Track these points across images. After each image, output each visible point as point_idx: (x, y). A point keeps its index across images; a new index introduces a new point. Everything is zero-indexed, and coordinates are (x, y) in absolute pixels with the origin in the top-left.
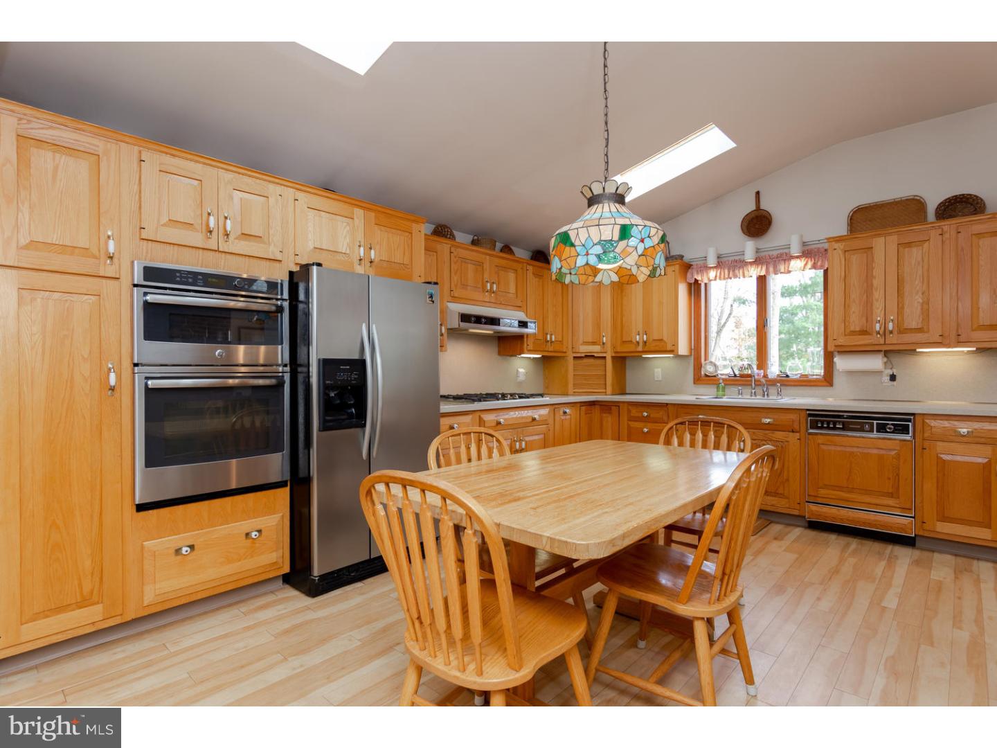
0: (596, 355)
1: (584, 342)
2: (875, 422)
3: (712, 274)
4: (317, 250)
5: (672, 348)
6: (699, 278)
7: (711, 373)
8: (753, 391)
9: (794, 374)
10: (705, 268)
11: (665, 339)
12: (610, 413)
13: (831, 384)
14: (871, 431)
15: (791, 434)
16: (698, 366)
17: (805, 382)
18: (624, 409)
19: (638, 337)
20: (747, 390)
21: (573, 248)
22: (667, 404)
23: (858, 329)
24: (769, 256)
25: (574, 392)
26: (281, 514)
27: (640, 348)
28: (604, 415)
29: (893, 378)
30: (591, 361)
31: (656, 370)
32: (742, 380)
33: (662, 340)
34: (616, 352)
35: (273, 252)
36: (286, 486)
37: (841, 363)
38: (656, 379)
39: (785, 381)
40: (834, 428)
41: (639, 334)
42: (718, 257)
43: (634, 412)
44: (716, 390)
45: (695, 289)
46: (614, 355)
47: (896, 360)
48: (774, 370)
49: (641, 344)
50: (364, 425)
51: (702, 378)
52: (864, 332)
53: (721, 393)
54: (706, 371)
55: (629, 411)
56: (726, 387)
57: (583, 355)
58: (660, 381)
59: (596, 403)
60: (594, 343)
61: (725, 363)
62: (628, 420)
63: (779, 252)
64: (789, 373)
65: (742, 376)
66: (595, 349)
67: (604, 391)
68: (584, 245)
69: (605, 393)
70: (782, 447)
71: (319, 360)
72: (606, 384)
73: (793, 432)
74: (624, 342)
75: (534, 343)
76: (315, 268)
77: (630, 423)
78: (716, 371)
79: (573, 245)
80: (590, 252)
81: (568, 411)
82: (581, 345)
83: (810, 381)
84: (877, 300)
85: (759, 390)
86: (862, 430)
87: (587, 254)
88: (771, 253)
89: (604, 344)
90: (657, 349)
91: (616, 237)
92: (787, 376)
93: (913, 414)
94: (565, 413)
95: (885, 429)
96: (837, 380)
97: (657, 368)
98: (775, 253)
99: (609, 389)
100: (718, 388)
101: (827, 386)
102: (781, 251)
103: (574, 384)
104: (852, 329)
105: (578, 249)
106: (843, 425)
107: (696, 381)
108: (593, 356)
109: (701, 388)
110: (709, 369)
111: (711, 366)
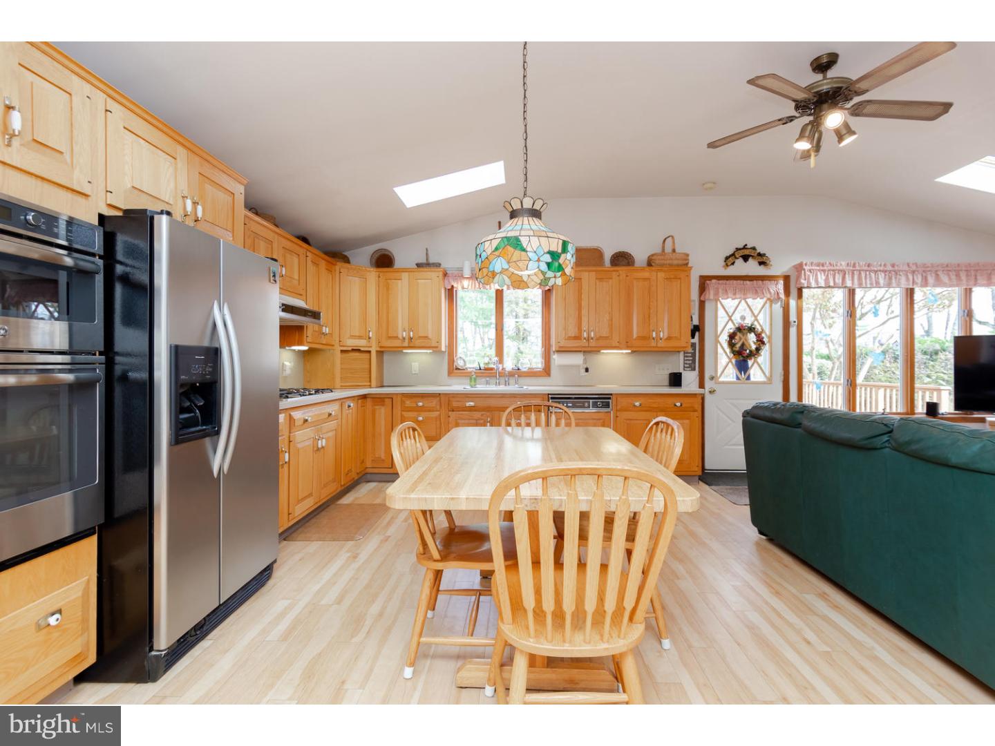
0: (362, 349)
1: (351, 336)
2: (591, 401)
3: (466, 283)
4: (136, 192)
5: (436, 345)
6: (455, 285)
7: (461, 367)
8: (497, 381)
9: (524, 368)
10: (461, 277)
11: (430, 336)
12: (383, 405)
13: (549, 374)
14: (589, 407)
16: (451, 361)
17: (532, 374)
18: (397, 401)
19: (404, 333)
20: (493, 381)
21: (523, 253)
22: (440, 394)
23: (573, 335)
25: (341, 386)
26: (87, 577)
27: (406, 344)
28: (377, 407)
29: (587, 370)
30: (357, 354)
31: (413, 364)
32: (486, 372)
33: (427, 337)
34: (381, 347)
35: (78, 180)
36: (94, 533)
37: (557, 359)
38: (414, 372)
39: (517, 373)
41: (405, 331)
42: (472, 271)
43: (408, 403)
44: (469, 381)
45: (451, 293)
46: (379, 349)
47: (589, 356)
48: (509, 365)
49: (407, 341)
50: (218, 433)
51: (454, 370)
52: (577, 338)
53: (473, 383)
54: (459, 365)
55: (403, 402)
56: (478, 378)
57: (350, 349)
58: (417, 374)
59: (368, 396)
60: (360, 337)
61: (472, 358)
62: (402, 411)
64: (520, 368)
65: (486, 369)
66: (361, 343)
67: (369, 384)
68: (535, 252)
69: (370, 386)
71: (171, 347)
72: (370, 377)
74: (390, 338)
75: (312, 335)
76: (164, 218)
77: (403, 413)
78: (465, 365)
79: (524, 250)
80: (541, 259)
81: (352, 405)
82: (349, 338)
83: (536, 372)
84: (584, 316)
85: (502, 380)
86: (583, 407)
87: (539, 260)
89: (370, 338)
90: (423, 345)
91: (560, 251)
92: (519, 369)
93: (611, 394)
94: (349, 406)
95: (597, 405)
96: (554, 371)
97: (415, 362)
99: (374, 383)
100: (471, 379)
101: (545, 376)
103: (341, 378)
104: (570, 335)
105: (531, 255)
106: (573, 404)
107: (450, 373)
108: (359, 351)
109: (454, 380)
110: (460, 363)
111: (462, 362)
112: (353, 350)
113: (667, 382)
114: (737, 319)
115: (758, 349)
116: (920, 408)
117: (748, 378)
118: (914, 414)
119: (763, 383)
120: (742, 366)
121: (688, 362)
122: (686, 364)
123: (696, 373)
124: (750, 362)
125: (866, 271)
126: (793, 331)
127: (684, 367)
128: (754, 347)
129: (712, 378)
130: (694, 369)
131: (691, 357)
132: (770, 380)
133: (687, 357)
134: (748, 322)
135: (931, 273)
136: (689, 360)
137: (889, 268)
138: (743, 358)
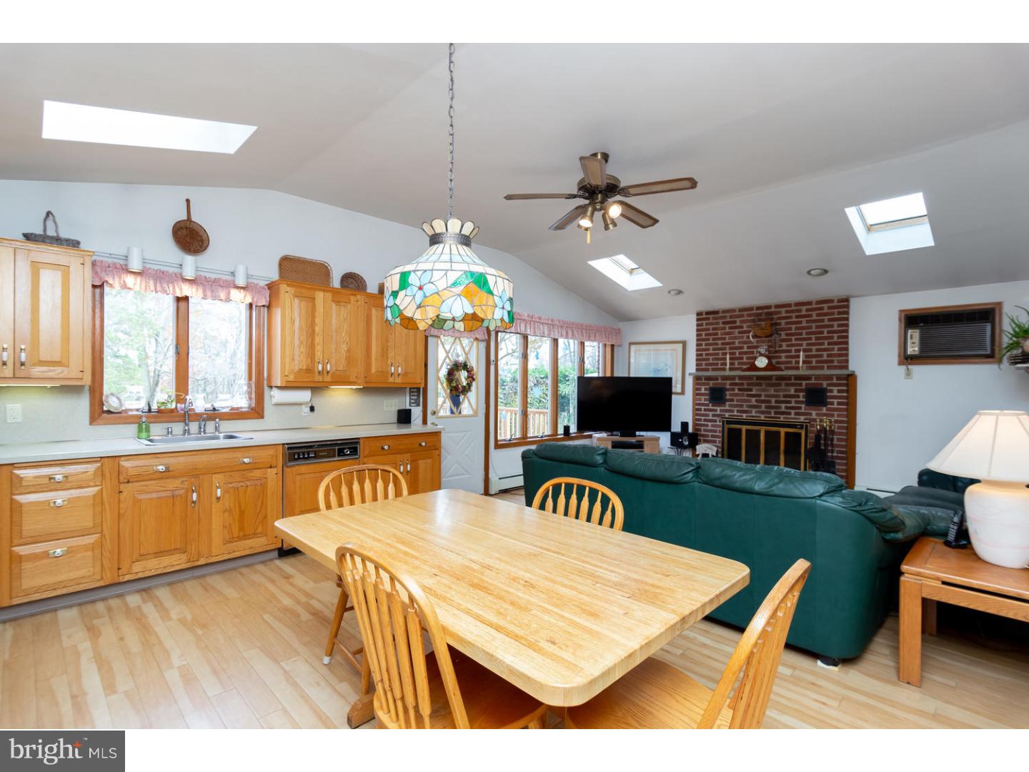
3: (130, 280)
7: (116, 408)
8: (187, 428)
9: (221, 407)
13: (262, 415)
15: (269, 470)
16: (98, 400)
20: (177, 427)
24: (206, 278)
29: (312, 409)
31: (10, 406)
32: (166, 415)
38: (11, 421)
39: (215, 416)
40: (309, 458)
47: (315, 393)
51: (104, 415)
52: (309, 371)
53: (144, 433)
54: (110, 405)
62: (14, 494)
63: (217, 276)
65: (161, 411)
70: (261, 484)
73: (271, 467)
77: (18, 497)
78: (121, 405)
83: (242, 413)
84: (318, 345)
85: (195, 427)
88: (208, 275)
92: (215, 409)
93: (358, 438)
95: (344, 453)
96: (269, 411)
97: (13, 403)
98: (213, 276)
101: (258, 418)
102: (221, 276)
104: (301, 367)
106: (315, 454)
107: (93, 419)
109: (102, 430)
110: (112, 403)
111: (115, 399)
113: (395, 419)
114: (453, 358)
115: (469, 385)
116: (561, 431)
117: (460, 413)
118: (557, 435)
119: (472, 416)
120: (456, 402)
121: (414, 398)
122: (412, 399)
123: (420, 408)
124: (461, 398)
125: (538, 322)
126: (492, 368)
127: (410, 403)
128: (465, 384)
129: (434, 413)
130: (418, 405)
131: (416, 392)
132: (475, 414)
133: (413, 392)
134: (461, 359)
135: (570, 328)
136: (414, 396)
137: (550, 322)
138: (457, 393)
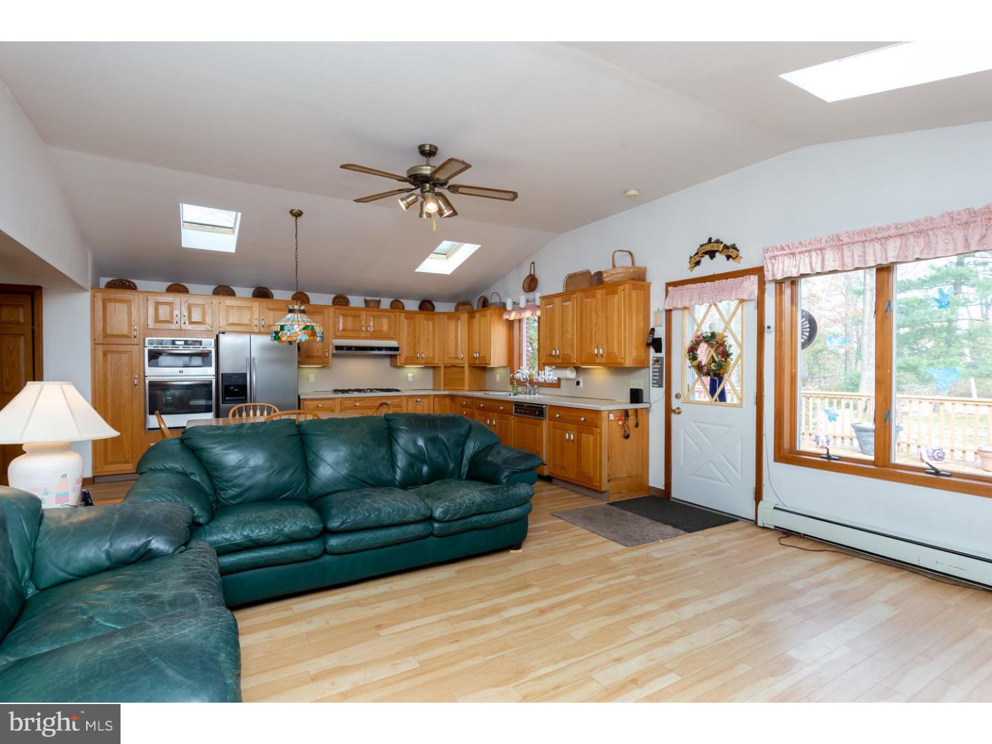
0: (458, 365)
1: (450, 357)
11: (486, 356)
13: (559, 387)
19: (475, 354)
23: (549, 353)
25: (445, 388)
27: (477, 362)
29: (578, 384)
30: (456, 369)
31: (497, 375)
33: (484, 357)
35: (207, 327)
40: (522, 413)
47: (580, 371)
49: (477, 359)
52: (551, 356)
57: (450, 366)
58: (499, 382)
60: (457, 358)
66: (457, 362)
67: (463, 388)
69: (463, 390)
72: (464, 384)
74: (472, 357)
75: (406, 359)
77: (461, 408)
81: (420, 400)
82: (448, 359)
83: (553, 384)
84: (555, 337)
89: (462, 358)
90: (483, 362)
94: (417, 401)
96: (562, 384)
99: (467, 387)
103: (444, 384)
104: (547, 353)
106: (524, 411)
108: (456, 366)
112: (452, 366)
119: (733, 405)
121: (656, 378)
122: (652, 380)
123: (663, 389)
126: (768, 336)
127: (653, 383)
129: (679, 396)
130: (662, 387)
131: (658, 372)
132: (741, 402)
133: (655, 372)
136: (656, 376)
